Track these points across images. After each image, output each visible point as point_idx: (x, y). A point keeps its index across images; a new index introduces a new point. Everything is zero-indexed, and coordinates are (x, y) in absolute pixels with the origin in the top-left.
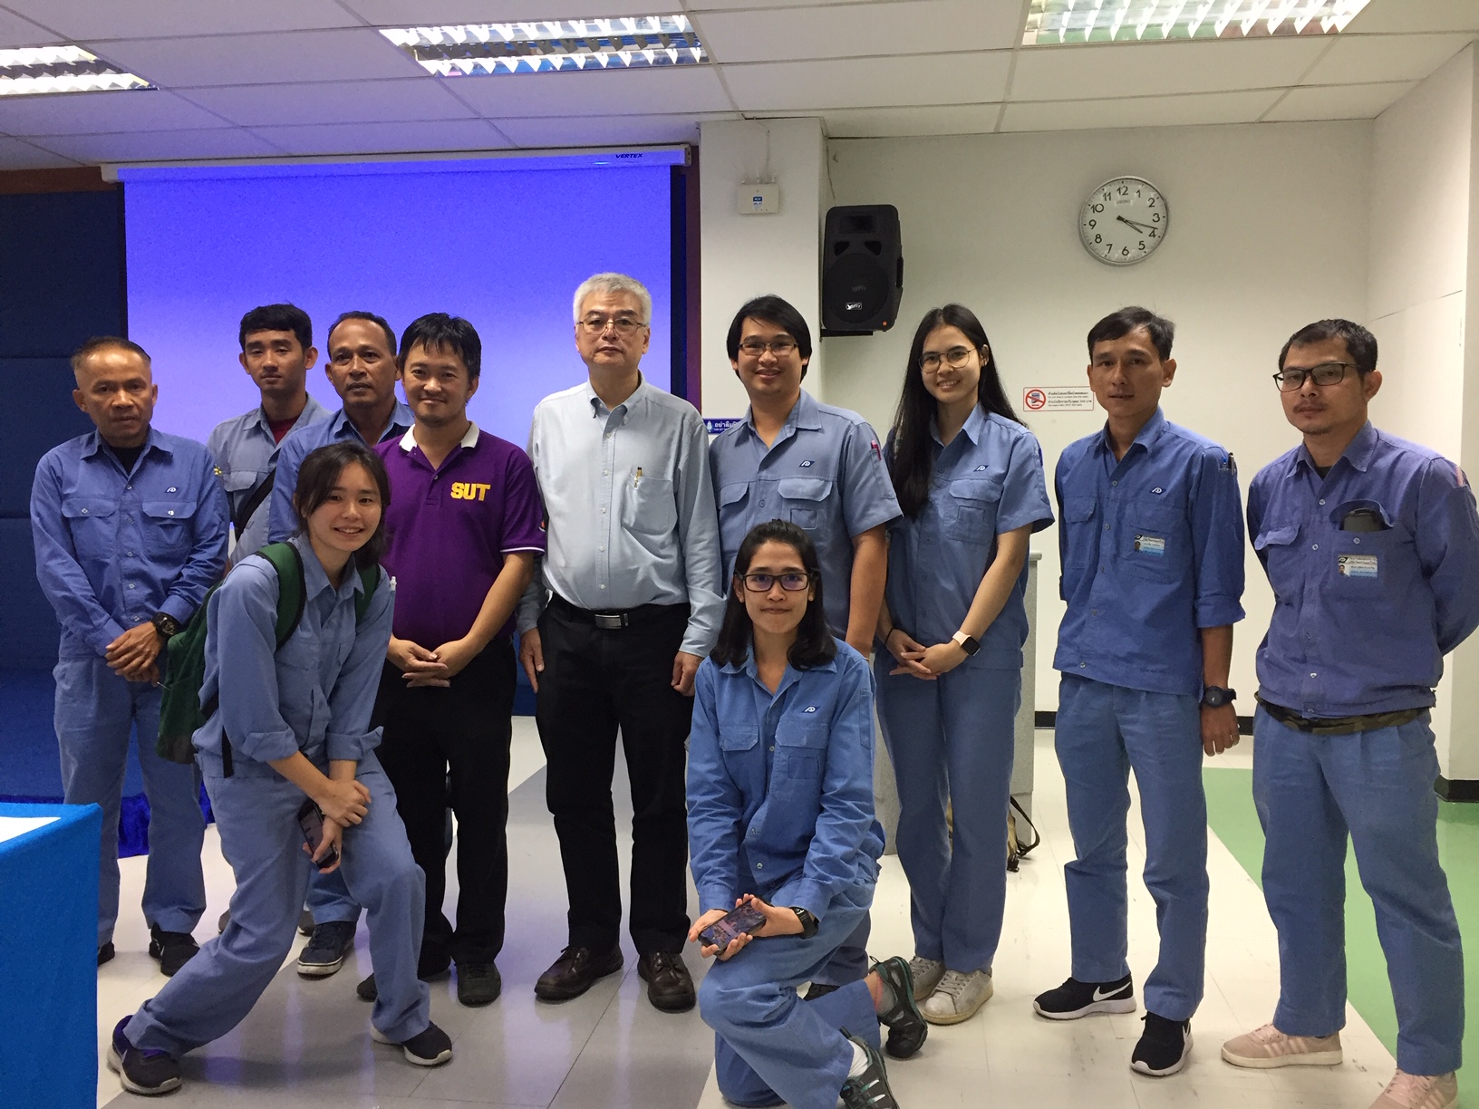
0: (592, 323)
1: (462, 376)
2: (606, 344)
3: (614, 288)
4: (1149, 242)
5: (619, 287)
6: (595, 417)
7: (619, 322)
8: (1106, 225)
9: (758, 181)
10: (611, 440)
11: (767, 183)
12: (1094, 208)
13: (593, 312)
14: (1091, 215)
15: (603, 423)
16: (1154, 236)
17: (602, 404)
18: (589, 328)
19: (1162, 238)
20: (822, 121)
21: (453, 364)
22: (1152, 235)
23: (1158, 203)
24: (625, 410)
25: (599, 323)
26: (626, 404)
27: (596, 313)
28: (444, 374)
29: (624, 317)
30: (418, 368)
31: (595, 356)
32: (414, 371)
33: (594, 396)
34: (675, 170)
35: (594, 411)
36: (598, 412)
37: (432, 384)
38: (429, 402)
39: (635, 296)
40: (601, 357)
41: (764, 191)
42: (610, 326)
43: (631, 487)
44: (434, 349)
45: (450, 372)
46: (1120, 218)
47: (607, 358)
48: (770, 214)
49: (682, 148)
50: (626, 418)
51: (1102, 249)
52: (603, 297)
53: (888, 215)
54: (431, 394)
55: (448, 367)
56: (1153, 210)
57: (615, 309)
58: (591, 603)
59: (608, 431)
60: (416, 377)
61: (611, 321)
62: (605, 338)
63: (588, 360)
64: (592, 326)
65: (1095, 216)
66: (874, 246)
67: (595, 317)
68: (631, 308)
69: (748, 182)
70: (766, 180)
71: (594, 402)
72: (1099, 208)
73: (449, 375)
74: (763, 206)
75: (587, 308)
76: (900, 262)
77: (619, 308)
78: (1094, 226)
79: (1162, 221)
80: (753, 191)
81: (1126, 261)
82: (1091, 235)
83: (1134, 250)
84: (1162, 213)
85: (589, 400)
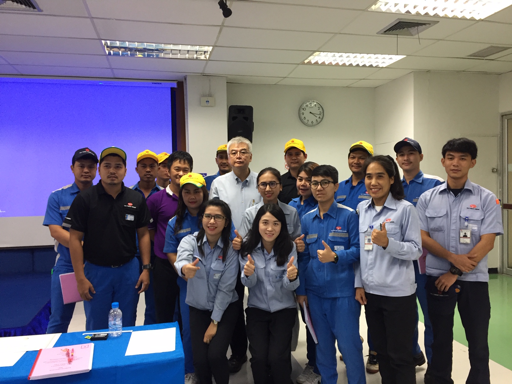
0: (233, 154)
2: (238, 160)
3: (239, 142)
4: (319, 120)
5: (241, 142)
6: (237, 184)
7: (241, 153)
8: (307, 114)
9: (207, 96)
10: (243, 191)
11: (210, 97)
12: (303, 109)
13: (233, 150)
14: (302, 111)
15: (240, 186)
17: (239, 180)
19: (322, 119)
20: (227, 77)
21: (188, 167)
22: (319, 118)
23: (321, 108)
24: (247, 181)
26: (247, 179)
27: (234, 150)
29: (243, 151)
30: (177, 168)
31: (234, 164)
32: (175, 169)
34: (172, 89)
35: (237, 182)
37: (181, 173)
39: (246, 144)
40: (237, 165)
41: (209, 99)
42: (239, 154)
44: (182, 162)
46: (310, 113)
48: (212, 106)
49: (176, 82)
50: (247, 184)
51: (306, 121)
52: (236, 145)
53: (249, 109)
55: (186, 168)
56: (319, 111)
57: (241, 148)
59: (242, 188)
60: (176, 171)
62: (237, 158)
64: (233, 155)
65: (304, 111)
66: (246, 119)
67: (234, 152)
68: (245, 148)
69: (204, 96)
70: (210, 95)
71: (237, 179)
72: (305, 109)
73: (186, 170)
74: (210, 104)
75: (231, 149)
76: (253, 123)
78: (303, 114)
79: (322, 114)
80: (206, 99)
81: (312, 125)
82: (303, 117)
83: (315, 122)
84: (322, 112)
85: (235, 178)
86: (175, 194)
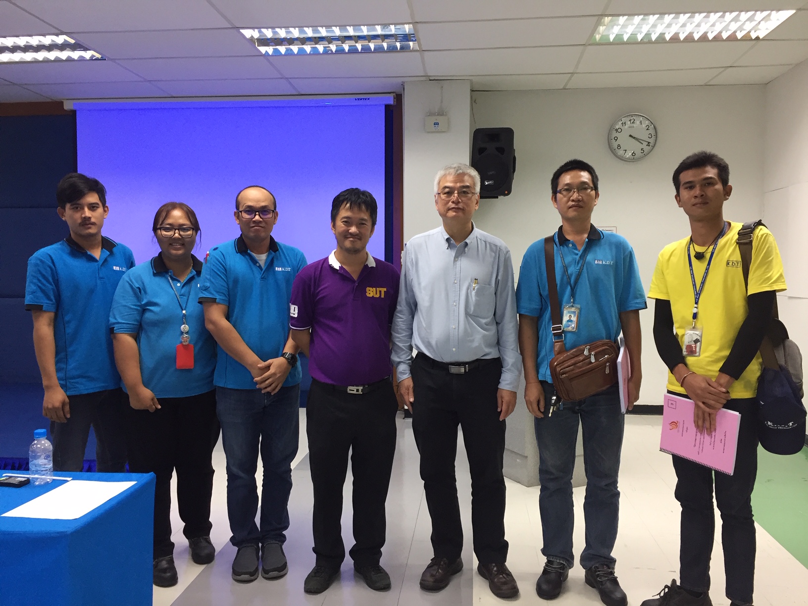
0: (445, 194)
1: (369, 224)
2: (453, 206)
3: (458, 172)
4: (647, 149)
5: (461, 171)
6: (448, 249)
7: (461, 192)
8: (623, 139)
9: (437, 114)
10: (458, 263)
11: (441, 115)
12: (617, 130)
13: (446, 187)
14: (615, 134)
15: (453, 253)
16: (649, 146)
17: (453, 241)
18: (443, 196)
19: (653, 147)
20: (471, 81)
21: (366, 218)
23: (651, 128)
24: (466, 244)
25: (450, 193)
26: (467, 241)
27: (448, 187)
28: (360, 224)
29: (464, 190)
30: (345, 220)
31: (447, 212)
32: (343, 222)
33: (447, 236)
34: (387, 107)
35: (447, 245)
36: (450, 246)
37: (353, 229)
38: (351, 239)
39: (470, 176)
40: (451, 214)
41: (440, 119)
42: (456, 195)
43: (471, 290)
44: (356, 208)
45: (364, 222)
47: (454, 214)
48: (444, 132)
49: (392, 96)
50: (466, 249)
51: (621, 152)
52: (451, 178)
53: (508, 133)
54: (352, 235)
55: (363, 219)
56: (649, 132)
57: (458, 185)
58: (447, 359)
59: (457, 257)
60: (344, 224)
61: (456, 192)
62: (453, 202)
63: (444, 215)
64: (445, 195)
65: (617, 135)
66: (501, 150)
67: (447, 190)
68: (468, 184)
69: (431, 114)
70: (441, 113)
71: (448, 240)
72: (619, 130)
73: (363, 224)
74: (439, 128)
75: (442, 185)
76: (514, 158)
77: (462, 184)
78: (616, 140)
79: (654, 138)
80: (433, 119)
81: (634, 159)
82: (615, 144)
83: (638, 153)
84: (653, 133)
85: (444, 238)
86: (344, 267)
